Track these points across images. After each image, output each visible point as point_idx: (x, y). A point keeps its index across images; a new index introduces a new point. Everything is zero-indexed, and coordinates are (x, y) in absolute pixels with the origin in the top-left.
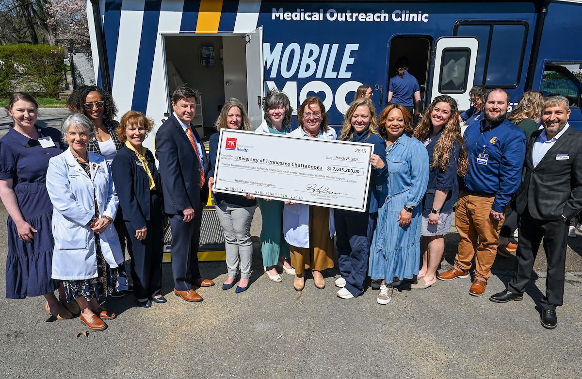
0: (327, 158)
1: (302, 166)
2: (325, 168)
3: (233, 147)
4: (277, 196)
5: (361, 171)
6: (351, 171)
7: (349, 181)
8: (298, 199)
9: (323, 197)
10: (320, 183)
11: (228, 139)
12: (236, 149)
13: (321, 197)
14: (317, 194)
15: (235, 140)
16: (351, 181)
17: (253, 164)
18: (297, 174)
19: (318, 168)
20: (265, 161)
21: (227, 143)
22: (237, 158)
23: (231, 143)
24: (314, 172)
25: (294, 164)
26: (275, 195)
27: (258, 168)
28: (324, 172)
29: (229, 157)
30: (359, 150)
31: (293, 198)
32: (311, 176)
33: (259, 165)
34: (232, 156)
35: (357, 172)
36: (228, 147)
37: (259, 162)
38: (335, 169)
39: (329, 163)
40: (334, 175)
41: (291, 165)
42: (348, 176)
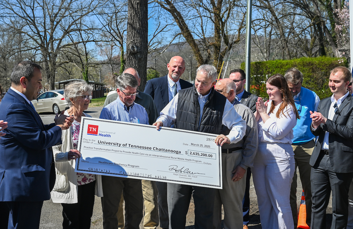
0: (184, 144)
1: (163, 150)
2: (183, 152)
3: (95, 133)
4: (142, 176)
5: (214, 155)
6: (205, 155)
7: (204, 163)
8: (162, 178)
9: (185, 177)
10: (180, 165)
11: (90, 126)
12: (98, 134)
13: (183, 177)
14: (179, 174)
15: (97, 127)
16: (207, 163)
17: (116, 148)
18: (159, 157)
19: (177, 152)
20: (128, 146)
21: (89, 129)
22: (100, 142)
23: (92, 129)
24: (174, 155)
25: (155, 149)
26: (140, 175)
27: (121, 152)
28: (183, 156)
29: (91, 141)
30: (210, 139)
31: (157, 177)
32: (172, 159)
33: (122, 149)
34: (95, 141)
35: (211, 156)
36: (90, 132)
37: (122, 145)
38: (192, 153)
39: (186, 148)
40: (192, 158)
41: (152, 149)
42: (204, 159)
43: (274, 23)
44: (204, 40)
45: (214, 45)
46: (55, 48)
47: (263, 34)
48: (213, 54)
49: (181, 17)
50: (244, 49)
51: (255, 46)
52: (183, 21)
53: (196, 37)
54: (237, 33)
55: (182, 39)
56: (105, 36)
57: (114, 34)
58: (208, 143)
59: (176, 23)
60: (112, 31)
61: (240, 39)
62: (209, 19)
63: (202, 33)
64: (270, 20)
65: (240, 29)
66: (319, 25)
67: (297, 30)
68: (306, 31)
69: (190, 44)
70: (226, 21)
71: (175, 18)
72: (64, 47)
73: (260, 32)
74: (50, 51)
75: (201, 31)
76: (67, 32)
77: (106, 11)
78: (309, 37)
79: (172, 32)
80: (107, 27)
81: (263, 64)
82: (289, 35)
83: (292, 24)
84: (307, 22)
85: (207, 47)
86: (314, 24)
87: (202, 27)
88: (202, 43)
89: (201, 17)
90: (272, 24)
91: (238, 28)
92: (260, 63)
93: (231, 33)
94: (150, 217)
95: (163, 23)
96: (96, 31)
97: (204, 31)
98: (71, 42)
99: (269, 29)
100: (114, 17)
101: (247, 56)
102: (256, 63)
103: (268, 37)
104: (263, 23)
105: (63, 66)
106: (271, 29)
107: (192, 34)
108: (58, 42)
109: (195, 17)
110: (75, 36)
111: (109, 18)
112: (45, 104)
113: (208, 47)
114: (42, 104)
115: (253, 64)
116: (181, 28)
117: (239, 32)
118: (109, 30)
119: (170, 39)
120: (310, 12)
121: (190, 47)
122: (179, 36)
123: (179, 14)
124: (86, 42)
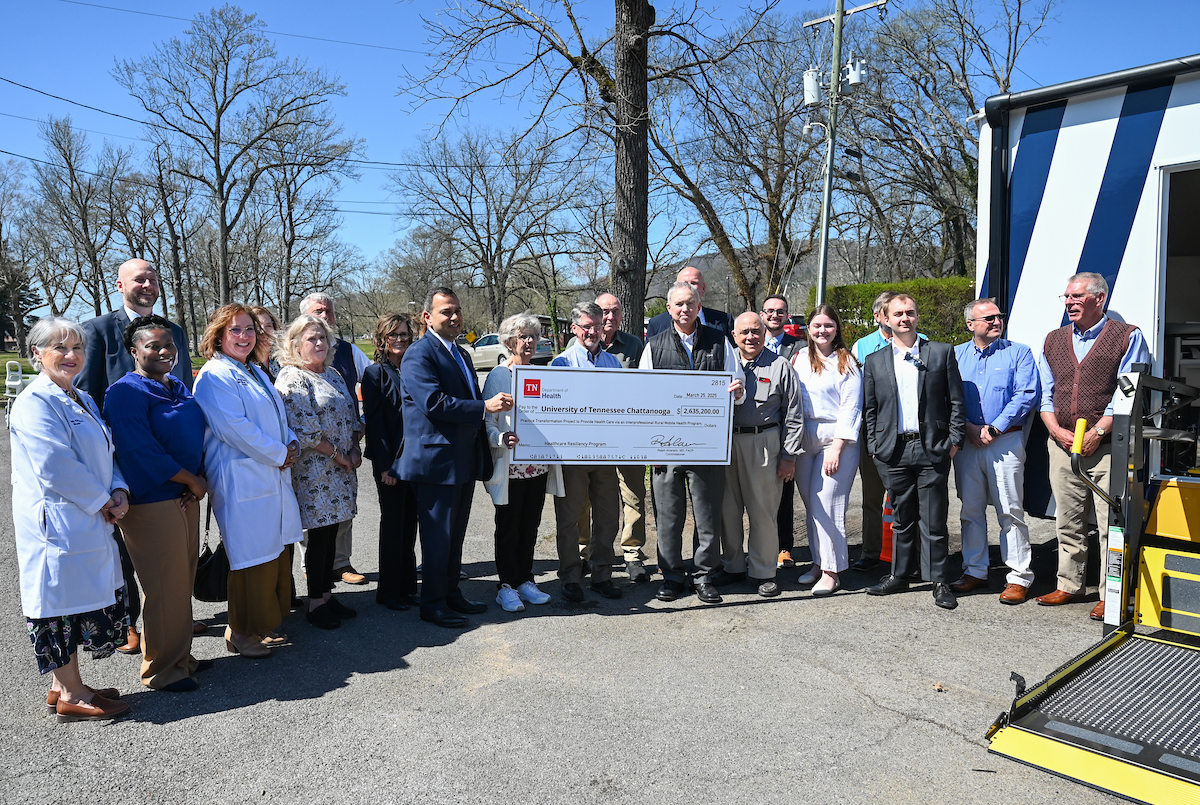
0: (675, 396)
1: (642, 411)
2: (674, 411)
3: (537, 394)
4: (611, 458)
5: (721, 410)
6: (708, 411)
7: (707, 426)
9: (675, 452)
10: (668, 433)
11: (527, 382)
12: (541, 395)
13: (672, 452)
14: (666, 449)
16: (711, 426)
17: (571, 417)
18: (637, 425)
19: (664, 413)
20: (588, 410)
21: (526, 387)
22: (545, 410)
23: (531, 387)
24: (661, 418)
25: (630, 411)
27: (579, 422)
28: (674, 417)
30: (717, 382)
32: (656, 424)
33: (579, 417)
37: (579, 412)
38: (688, 411)
39: (679, 403)
40: (686, 419)
41: (626, 412)
42: (705, 419)
43: (875, 218)
44: (751, 249)
45: (767, 257)
46: (505, 264)
47: (855, 237)
48: (764, 274)
49: (712, 211)
50: (817, 263)
51: (840, 258)
52: (715, 217)
53: (736, 245)
54: (808, 238)
55: (713, 248)
56: (586, 244)
57: (600, 241)
58: (714, 390)
59: (702, 222)
60: (596, 237)
61: (810, 249)
62: (760, 213)
63: (746, 237)
64: (868, 214)
65: (813, 231)
66: (956, 221)
67: (916, 230)
68: (932, 233)
69: (726, 257)
70: (789, 216)
71: (702, 212)
72: (519, 262)
73: (851, 235)
74: (496, 269)
75: (745, 235)
76: (523, 238)
77: (588, 201)
78: (937, 243)
79: (697, 237)
80: (589, 230)
81: (848, 289)
82: (901, 241)
83: (908, 220)
84: (936, 216)
85: (754, 261)
86: (947, 220)
87: (747, 226)
88: (748, 255)
89: (746, 209)
90: (870, 219)
91: (810, 229)
92: (842, 288)
93: (800, 236)
94: (631, 532)
95: (682, 221)
96: (570, 236)
97: (752, 234)
98: (530, 255)
99: (865, 230)
100: (600, 212)
101: (821, 276)
102: (836, 289)
103: (863, 244)
104: (856, 220)
105: (517, 293)
106: (868, 229)
107: (730, 239)
108: (509, 254)
109: (736, 210)
110: (536, 244)
111: (592, 214)
112: (486, 355)
113: (757, 262)
114: (481, 355)
115: (830, 291)
116: (712, 229)
117: (812, 236)
118: (591, 234)
119: (692, 248)
120: (942, 200)
121: (726, 261)
122: (707, 243)
123: (708, 205)
124: (554, 254)
